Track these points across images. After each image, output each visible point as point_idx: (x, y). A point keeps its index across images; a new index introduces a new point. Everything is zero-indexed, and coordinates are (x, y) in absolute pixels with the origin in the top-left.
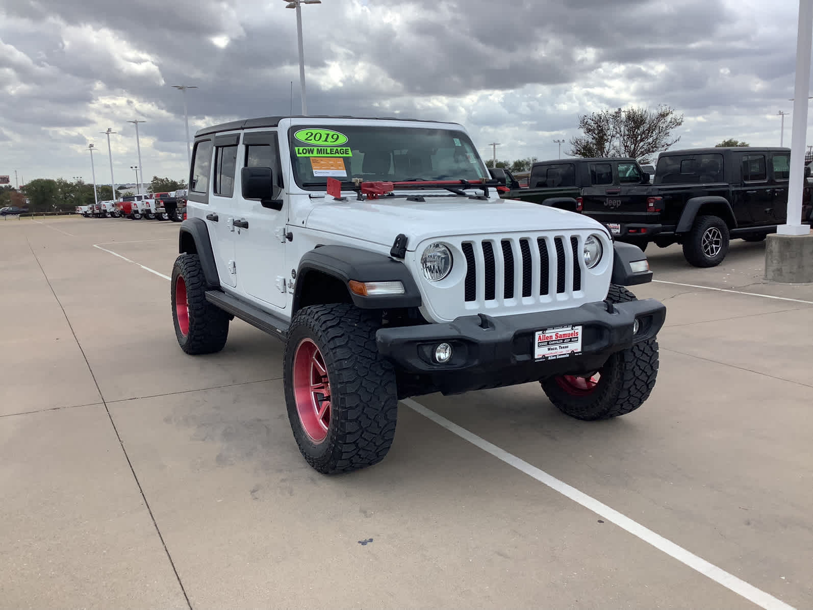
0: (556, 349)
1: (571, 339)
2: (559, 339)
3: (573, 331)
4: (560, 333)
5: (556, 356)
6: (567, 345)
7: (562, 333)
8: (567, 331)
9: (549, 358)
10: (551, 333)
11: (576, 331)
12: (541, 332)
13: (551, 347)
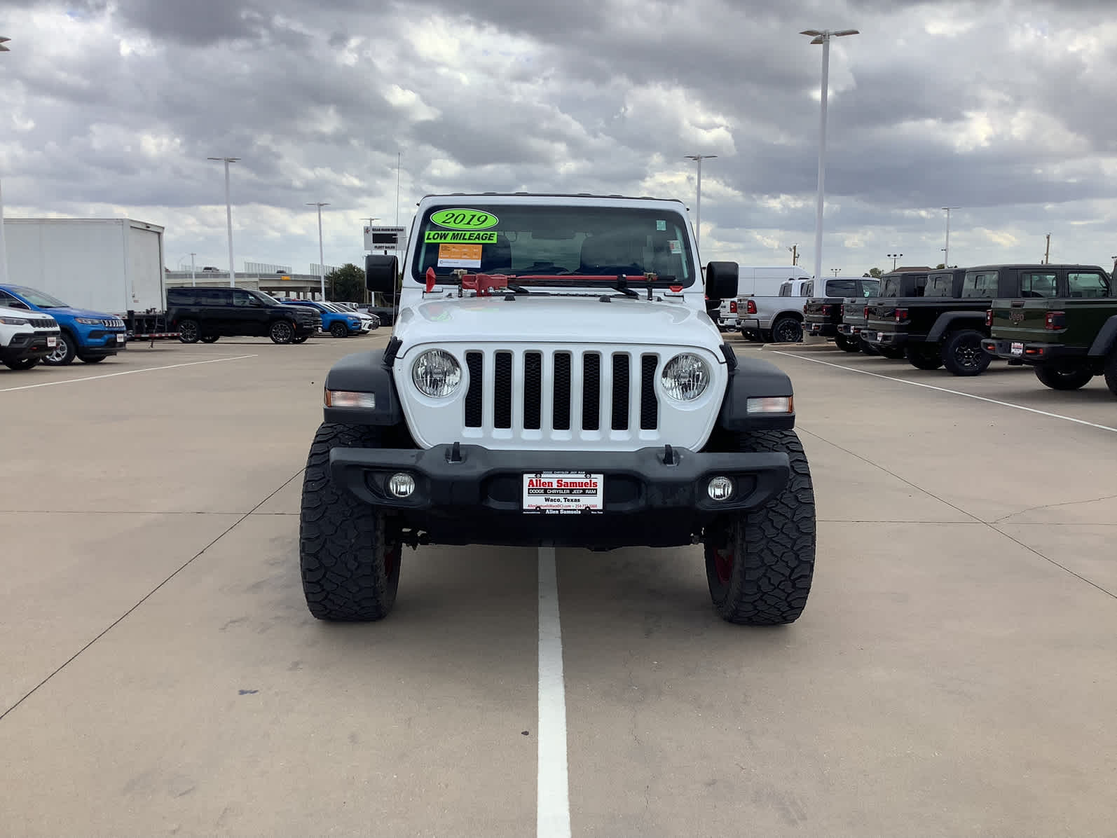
0: (559, 500)
1: (584, 490)
2: (563, 487)
3: (588, 481)
4: (564, 480)
5: (559, 510)
6: (577, 498)
7: (569, 481)
8: (580, 478)
9: (547, 512)
10: (549, 478)
11: (593, 481)
12: (533, 475)
13: (551, 498)
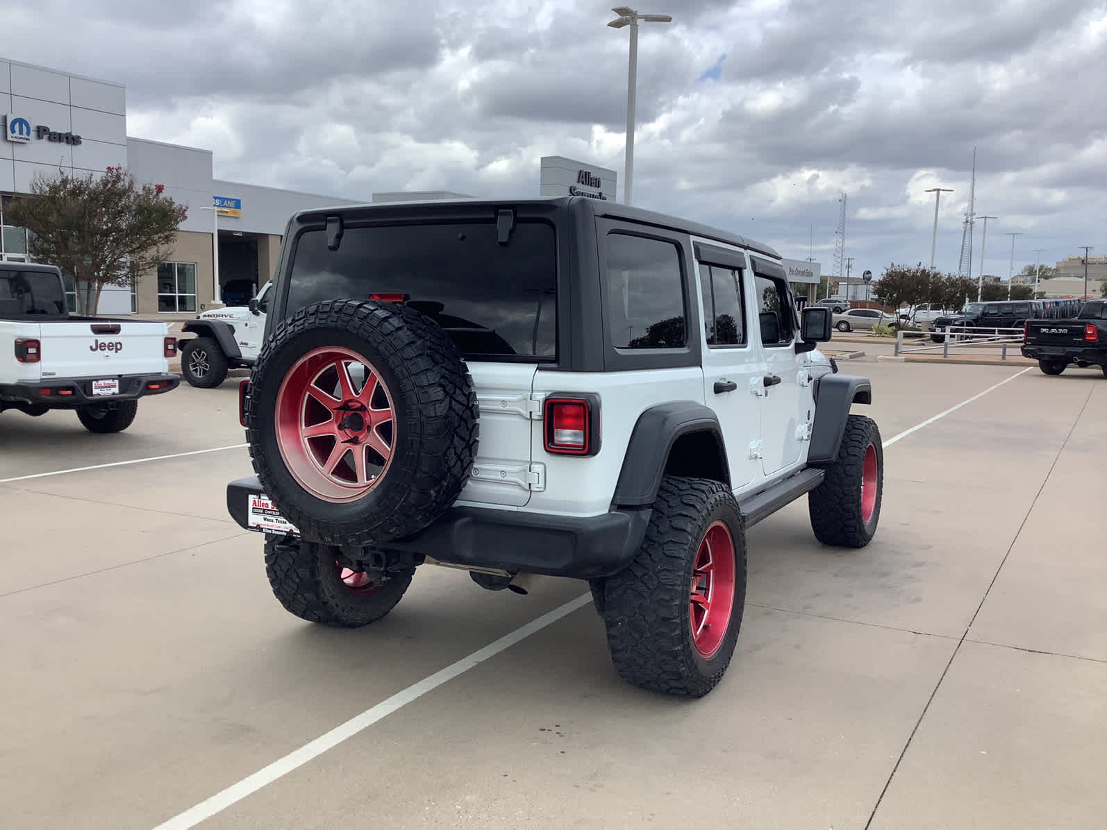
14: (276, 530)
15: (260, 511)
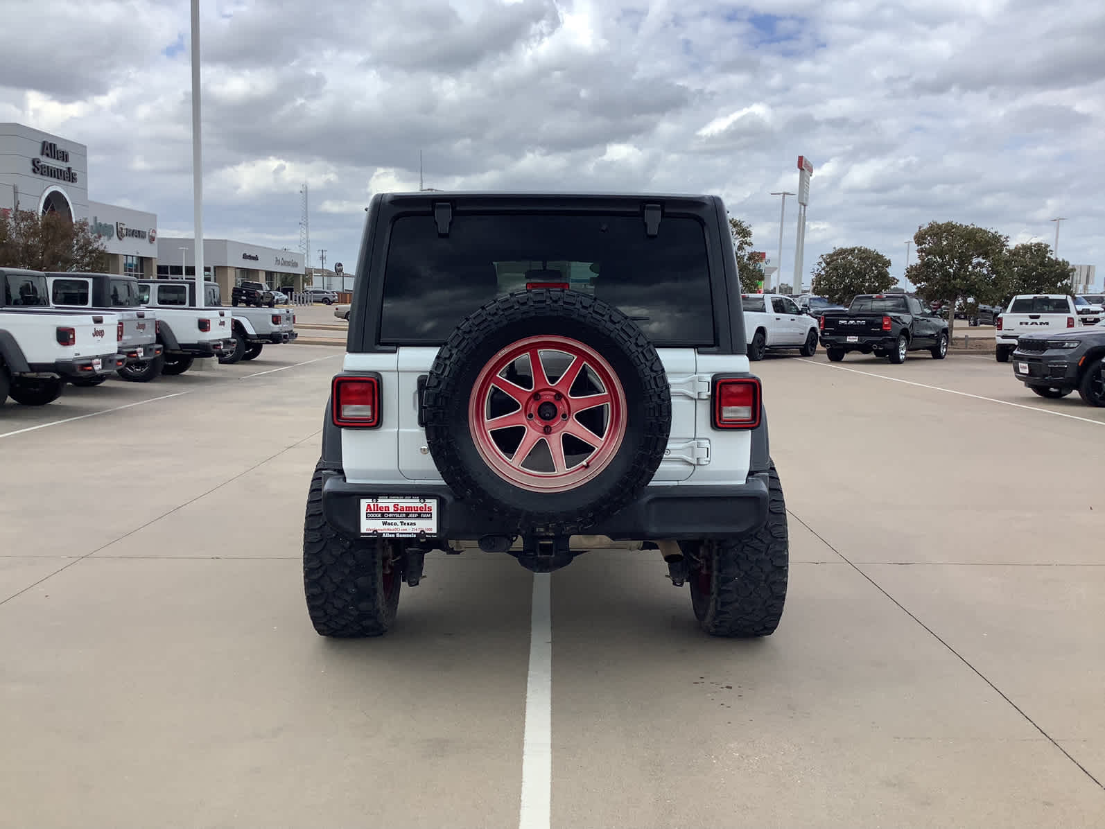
14: (400, 533)
15: (380, 515)
